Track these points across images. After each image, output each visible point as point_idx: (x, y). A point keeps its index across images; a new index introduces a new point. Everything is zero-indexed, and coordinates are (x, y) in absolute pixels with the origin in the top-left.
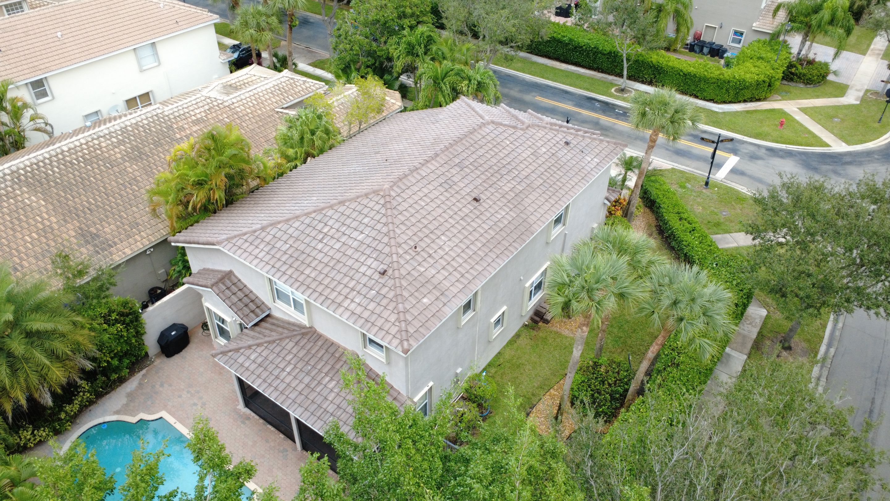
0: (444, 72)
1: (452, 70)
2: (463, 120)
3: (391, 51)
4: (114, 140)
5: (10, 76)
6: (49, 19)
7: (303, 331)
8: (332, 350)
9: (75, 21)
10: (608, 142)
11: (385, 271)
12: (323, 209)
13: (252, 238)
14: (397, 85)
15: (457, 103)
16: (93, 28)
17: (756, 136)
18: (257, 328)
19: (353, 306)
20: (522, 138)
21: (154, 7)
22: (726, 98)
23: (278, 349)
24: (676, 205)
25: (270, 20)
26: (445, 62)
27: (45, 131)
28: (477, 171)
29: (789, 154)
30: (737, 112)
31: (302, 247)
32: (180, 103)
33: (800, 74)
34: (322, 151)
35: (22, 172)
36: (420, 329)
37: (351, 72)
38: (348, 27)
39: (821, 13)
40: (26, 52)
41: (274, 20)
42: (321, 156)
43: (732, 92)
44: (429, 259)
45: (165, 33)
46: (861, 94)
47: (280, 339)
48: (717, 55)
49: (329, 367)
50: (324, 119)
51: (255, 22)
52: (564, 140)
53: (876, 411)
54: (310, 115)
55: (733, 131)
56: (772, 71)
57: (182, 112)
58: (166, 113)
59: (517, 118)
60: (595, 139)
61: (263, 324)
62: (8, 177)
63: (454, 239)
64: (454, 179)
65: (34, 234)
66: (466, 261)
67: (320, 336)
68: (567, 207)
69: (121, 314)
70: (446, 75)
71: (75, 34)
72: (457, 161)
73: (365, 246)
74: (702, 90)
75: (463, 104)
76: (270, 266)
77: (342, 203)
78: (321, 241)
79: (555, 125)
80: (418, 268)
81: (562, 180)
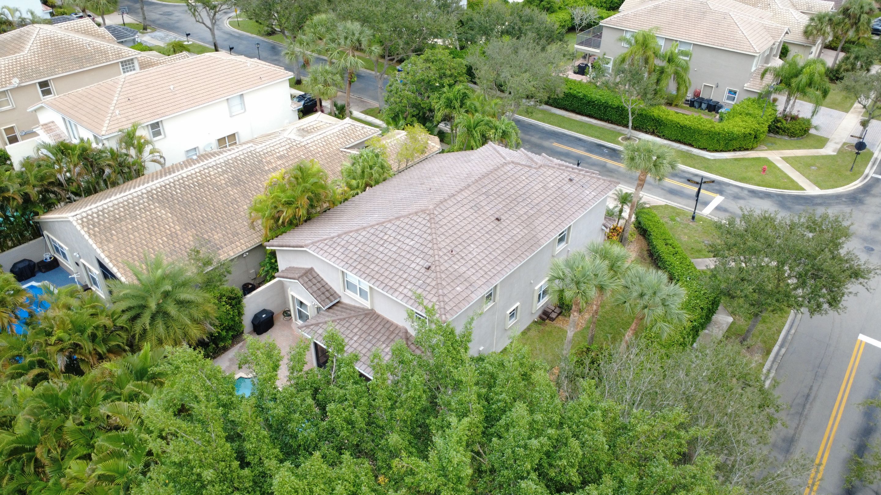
0: (476, 122)
1: (482, 121)
2: (489, 161)
3: (433, 104)
4: (220, 170)
5: (137, 119)
6: (163, 75)
7: (366, 312)
8: (387, 326)
9: (183, 76)
10: (604, 180)
11: (430, 267)
12: (384, 222)
13: (331, 242)
14: (436, 131)
15: (486, 146)
16: (197, 82)
17: (741, 180)
18: (331, 310)
19: (405, 291)
20: (536, 175)
21: (243, 66)
22: (718, 147)
23: (347, 325)
24: (664, 233)
25: (335, 78)
26: (477, 114)
27: (159, 162)
28: (499, 199)
29: (768, 195)
30: (727, 159)
31: (368, 249)
32: (268, 143)
33: (785, 128)
34: (377, 182)
35: (154, 192)
36: (454, 308)
37: (399, 120)
38: (398, 85)
39: (800, 77)
40: (148, 101)
41: (338, 77)
42: (377, 186)
43: (722, 143)
44: (461, 260)
45: (251, 86)
46: (839, 146)
47: (349, 318)
48: (714, 110)
49: (385, 337)
50: (381, 157)
51: (323, 79)
52: (569, 177)
53: (812, 395)
54: (370, 154)
55: (721, 175)
56: (757, 125)
57: (269, 150)
58: (258, 150)
59: (532, 160)
60: (594, 177)
61: (335, 307)
62: (145, 196)
63: (480, 247)
64: (481, 203)
65: (164, 238)
66: (488, 263)
67: (378, 316)
68: (569, 228)
69: (230, 298)
70: (477, 125)
71: (183, 87)
72: (484, 190)
73: (415, 249)
74: (696, 140)
75: (491, 148)
76: (344, 263)
77: (398, 218)
78: (382, 245)
79: (563, 165)
80: (454, 266)
81: (565, 207)
